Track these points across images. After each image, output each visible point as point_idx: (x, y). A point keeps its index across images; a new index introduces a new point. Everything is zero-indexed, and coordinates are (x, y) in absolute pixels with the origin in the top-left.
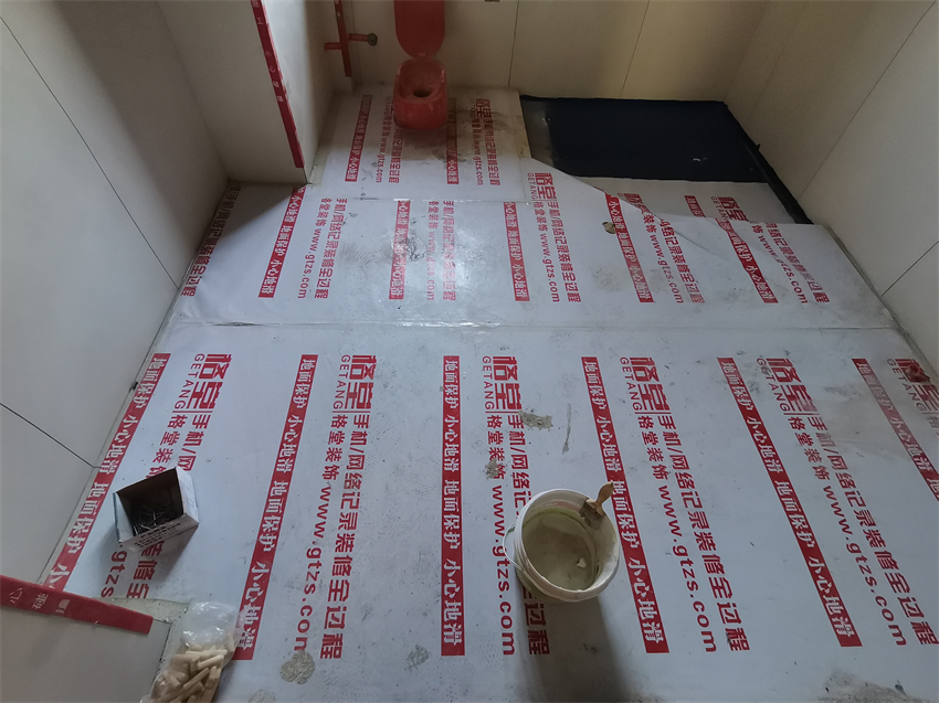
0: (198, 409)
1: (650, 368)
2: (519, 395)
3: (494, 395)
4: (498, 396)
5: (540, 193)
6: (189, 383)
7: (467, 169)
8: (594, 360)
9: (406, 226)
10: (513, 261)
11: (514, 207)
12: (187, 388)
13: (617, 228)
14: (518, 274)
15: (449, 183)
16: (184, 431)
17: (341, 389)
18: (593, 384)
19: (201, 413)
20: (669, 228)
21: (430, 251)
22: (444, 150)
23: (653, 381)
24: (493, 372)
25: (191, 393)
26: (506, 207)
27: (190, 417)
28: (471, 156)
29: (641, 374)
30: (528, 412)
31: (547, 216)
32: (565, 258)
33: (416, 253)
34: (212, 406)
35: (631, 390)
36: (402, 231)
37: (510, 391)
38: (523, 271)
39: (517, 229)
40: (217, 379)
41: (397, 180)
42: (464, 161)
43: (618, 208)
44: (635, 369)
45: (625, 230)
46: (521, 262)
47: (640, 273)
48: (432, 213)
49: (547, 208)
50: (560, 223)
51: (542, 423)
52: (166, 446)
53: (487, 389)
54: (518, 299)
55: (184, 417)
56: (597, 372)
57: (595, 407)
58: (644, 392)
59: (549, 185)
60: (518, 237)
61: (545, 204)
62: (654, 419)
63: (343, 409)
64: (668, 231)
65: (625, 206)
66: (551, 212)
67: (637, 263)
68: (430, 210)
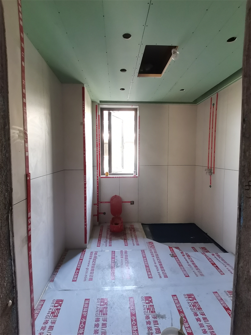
0: (53, 318)
1: (193, 297)
2: (154, 308)
3: (146, 309)
4: (148, 309)
5: (151, 247)
6: (51, 309)
7: (130, 242)
8: (175, 296)
9: (114, 258)
10: (146, 266)
11: (144, 251)
12: (50, 311)
13: (174, 256)
14: (148, 270)
15: (125, 245)
16: (48, 326)
17: (98, 309)
18: (177, 303)
19: (53, 319)
20: (188, 255)
21: (122, 264)
22: (123, 237)
23: (195, 301)
24: (145, 301)
25: (51, 312)
26: (142, 251)
27: (50, 320)
28: (131, 239)
29: (191, 299)
30: (158, 314)
31: (154, 253)
32: (161, 265)
33: (118, 265)
34: (57, 316)
35: (189, 304)
36: (113, 260)
37: (151, 307)
38: (149, 269)
39: (146, 257)
40: (59, 307)
41: (111, 246)
42: (129, 240)
43: (173, 250)
44: (189, 297)
45: (176, 256)
46: (148, 267)
47: (184, 268)
48: (121, 254)
49: (153, 251)
50: (157, 255)
51: (163, 317)
52: (42, 331)
53: (144, 307)
54: (149, 278)
55: (48, 321)
56: (177, 299)
57: (179, 310)
58: (193, 304)
59: (153, 245)
60: (146, 259)
61: (152, 250)
62: (198, 313)
63: (98, 316)
64: (188, 256)
65: (175, 249)
66: (154, 252)
67: (182, 265)
68: (121, 253)
